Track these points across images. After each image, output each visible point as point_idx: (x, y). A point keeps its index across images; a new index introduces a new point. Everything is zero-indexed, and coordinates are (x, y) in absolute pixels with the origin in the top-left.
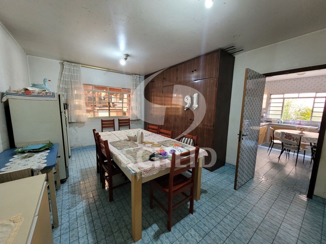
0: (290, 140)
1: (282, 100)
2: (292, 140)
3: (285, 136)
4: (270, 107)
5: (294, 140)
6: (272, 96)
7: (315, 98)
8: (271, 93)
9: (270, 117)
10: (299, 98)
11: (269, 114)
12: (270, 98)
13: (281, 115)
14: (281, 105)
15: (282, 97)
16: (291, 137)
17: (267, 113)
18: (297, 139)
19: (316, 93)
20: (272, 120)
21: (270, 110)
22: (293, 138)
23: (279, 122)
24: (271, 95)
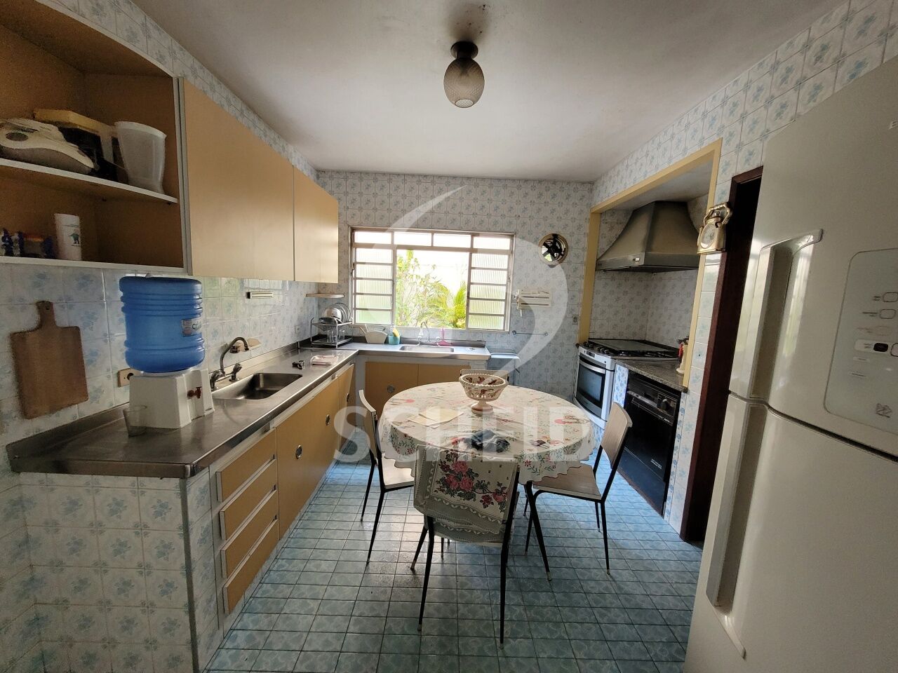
0: (471, 502)
1: (390, 252)
2: (476, 504)
3: (440, 474)
4: (356, 278)
5: (486, 501)
6: (360, 237)
7: (472, 250)
8: (352, 223)
9: (360, 318)
10: (432, 248)
11: (355, 309)
12: (353, 245)
13: (392, 311)
14: (387, 272)
15: (389, 242)
16: (475, 482)
17: (346, 307)
18: (501, 492)
19: (473, 235)
20: (366, 330)
21: (357, 292)
22: (482, 486)
23: (387, 338)
24: (353, 230)
